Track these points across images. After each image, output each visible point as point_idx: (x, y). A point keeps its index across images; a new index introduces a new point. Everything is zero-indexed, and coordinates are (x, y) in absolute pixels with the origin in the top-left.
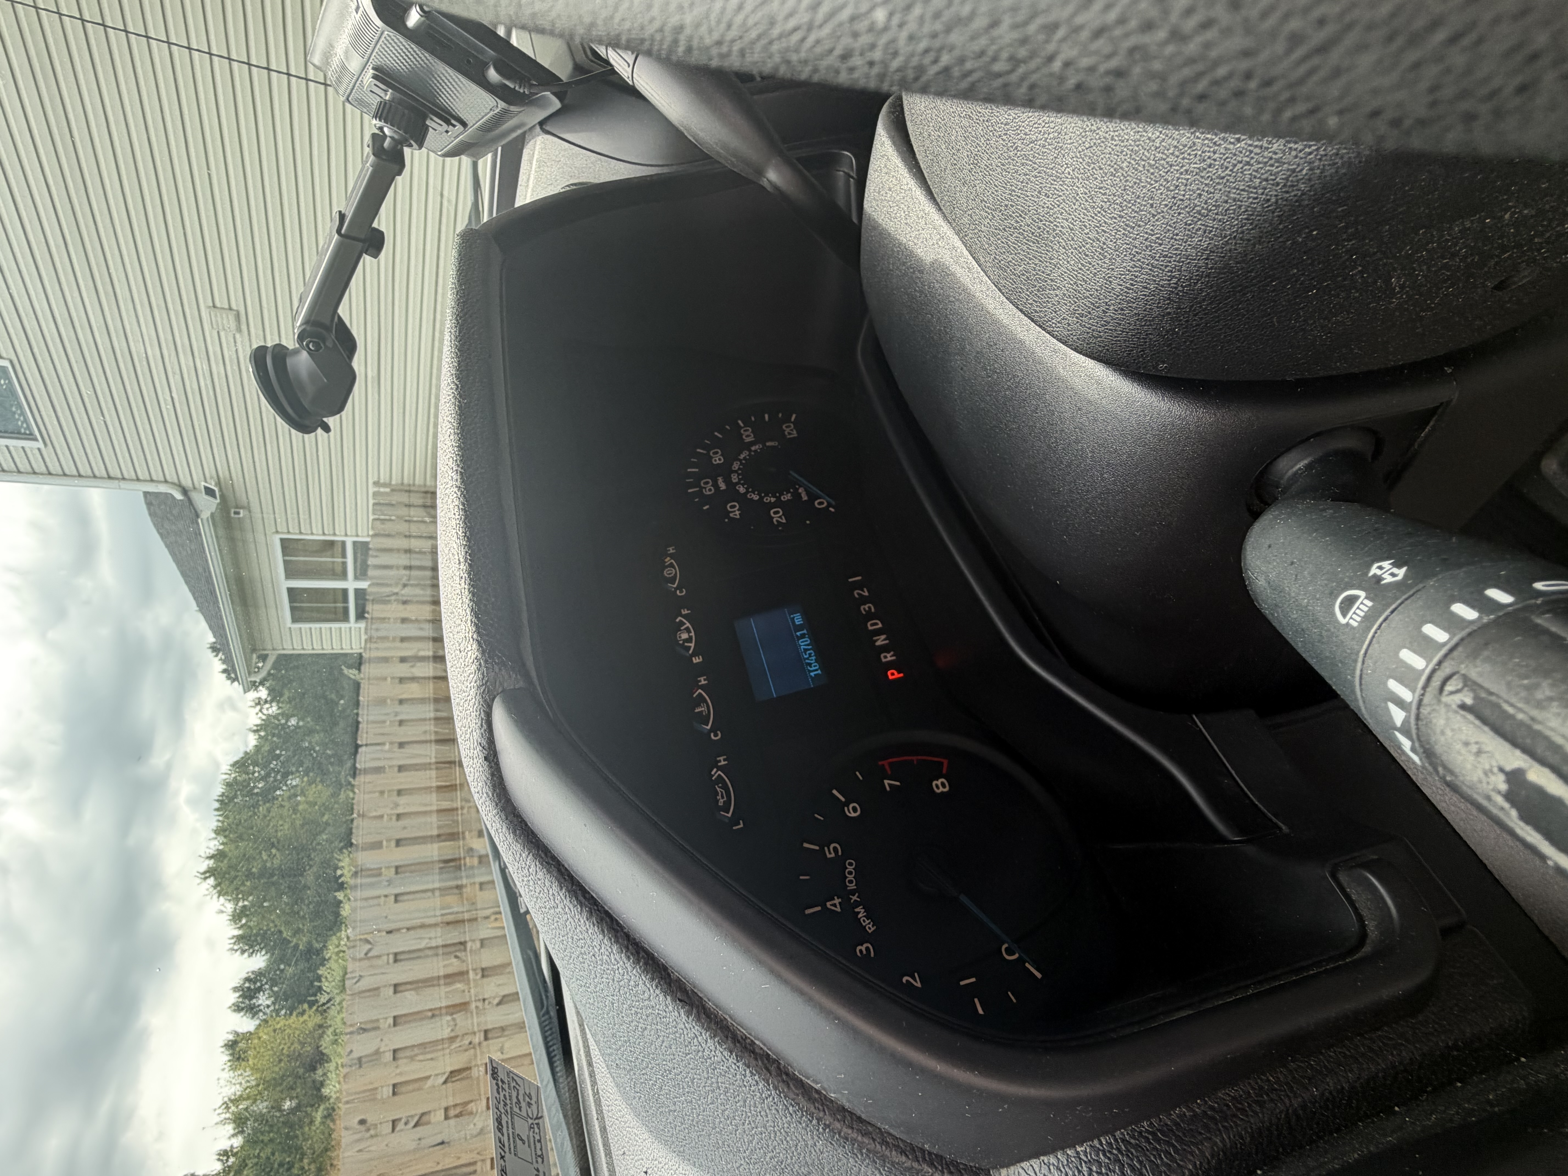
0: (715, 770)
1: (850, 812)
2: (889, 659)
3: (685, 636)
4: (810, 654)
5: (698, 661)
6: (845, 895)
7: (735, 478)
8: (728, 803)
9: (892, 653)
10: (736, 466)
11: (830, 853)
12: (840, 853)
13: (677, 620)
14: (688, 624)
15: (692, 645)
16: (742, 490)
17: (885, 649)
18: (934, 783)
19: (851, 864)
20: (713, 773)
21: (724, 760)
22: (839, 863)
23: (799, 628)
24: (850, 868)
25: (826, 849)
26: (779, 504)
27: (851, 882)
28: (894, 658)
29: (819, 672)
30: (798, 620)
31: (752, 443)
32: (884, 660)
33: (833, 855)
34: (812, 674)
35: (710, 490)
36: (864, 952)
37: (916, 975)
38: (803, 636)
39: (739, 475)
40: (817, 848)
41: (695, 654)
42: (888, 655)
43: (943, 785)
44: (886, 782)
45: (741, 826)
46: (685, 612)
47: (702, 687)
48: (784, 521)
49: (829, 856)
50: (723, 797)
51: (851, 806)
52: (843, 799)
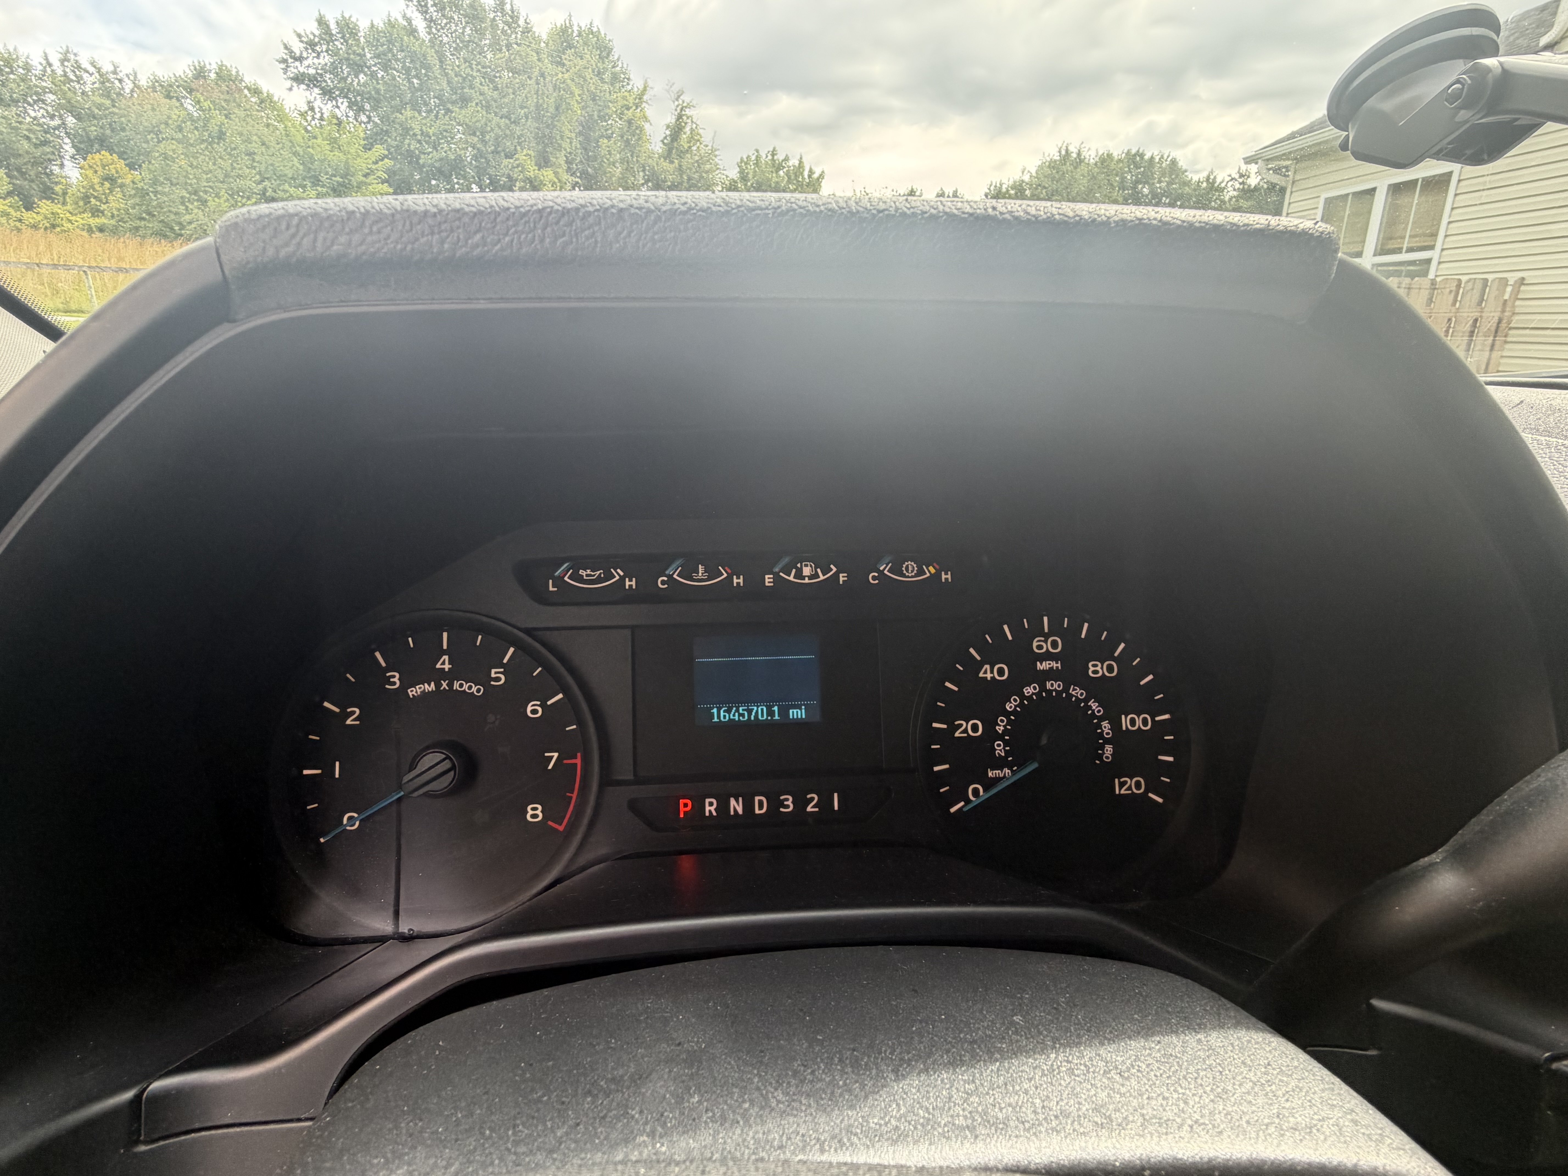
0: (622, 573)
1: (533, 705)
2: (708, 808)
3: (807, 571)
4: (743, 715)
5: (767, 580)
6: (451, 676)
7: (1054, 686)
8: (580, 579)
9: (714, 814)
10: (1077, 692)
11: (496, 673)
12: (492, 683)
13: (832, 566)
14: (822, 578)
15: (791, 578)
16: (1029, 691)
17: (723, 807)
18: (540, 807)
19: (478, 691)
20: (619, 570)
21: (631, 586)
22: (484, 680)
23: (784, 712)
24: (474, 689)
25: (502, 670)
26: (991, 735)
27: (461, 686)
28: (707, 814)
29: (716, 720)
30: (797, 714)
31: (1116, 725)
32: (707, 801)
33: (493, 675)
34: (715, 711)
35: (1040, 647)
36: (392, 680)
37: (358, 723)
38: (771, 713)
39: (1061, 693)
40: (505, 661)
41: (777, 578)
42: (712, 809)
43: (534, 816)
44: (556, 755)
45: (551, 589)
46: (842, 578)
47: (729, 578)
48: (957, 734)
49: (493, 671)
50: (587, 575)
51: (540, 709)
52: (549, 703)
